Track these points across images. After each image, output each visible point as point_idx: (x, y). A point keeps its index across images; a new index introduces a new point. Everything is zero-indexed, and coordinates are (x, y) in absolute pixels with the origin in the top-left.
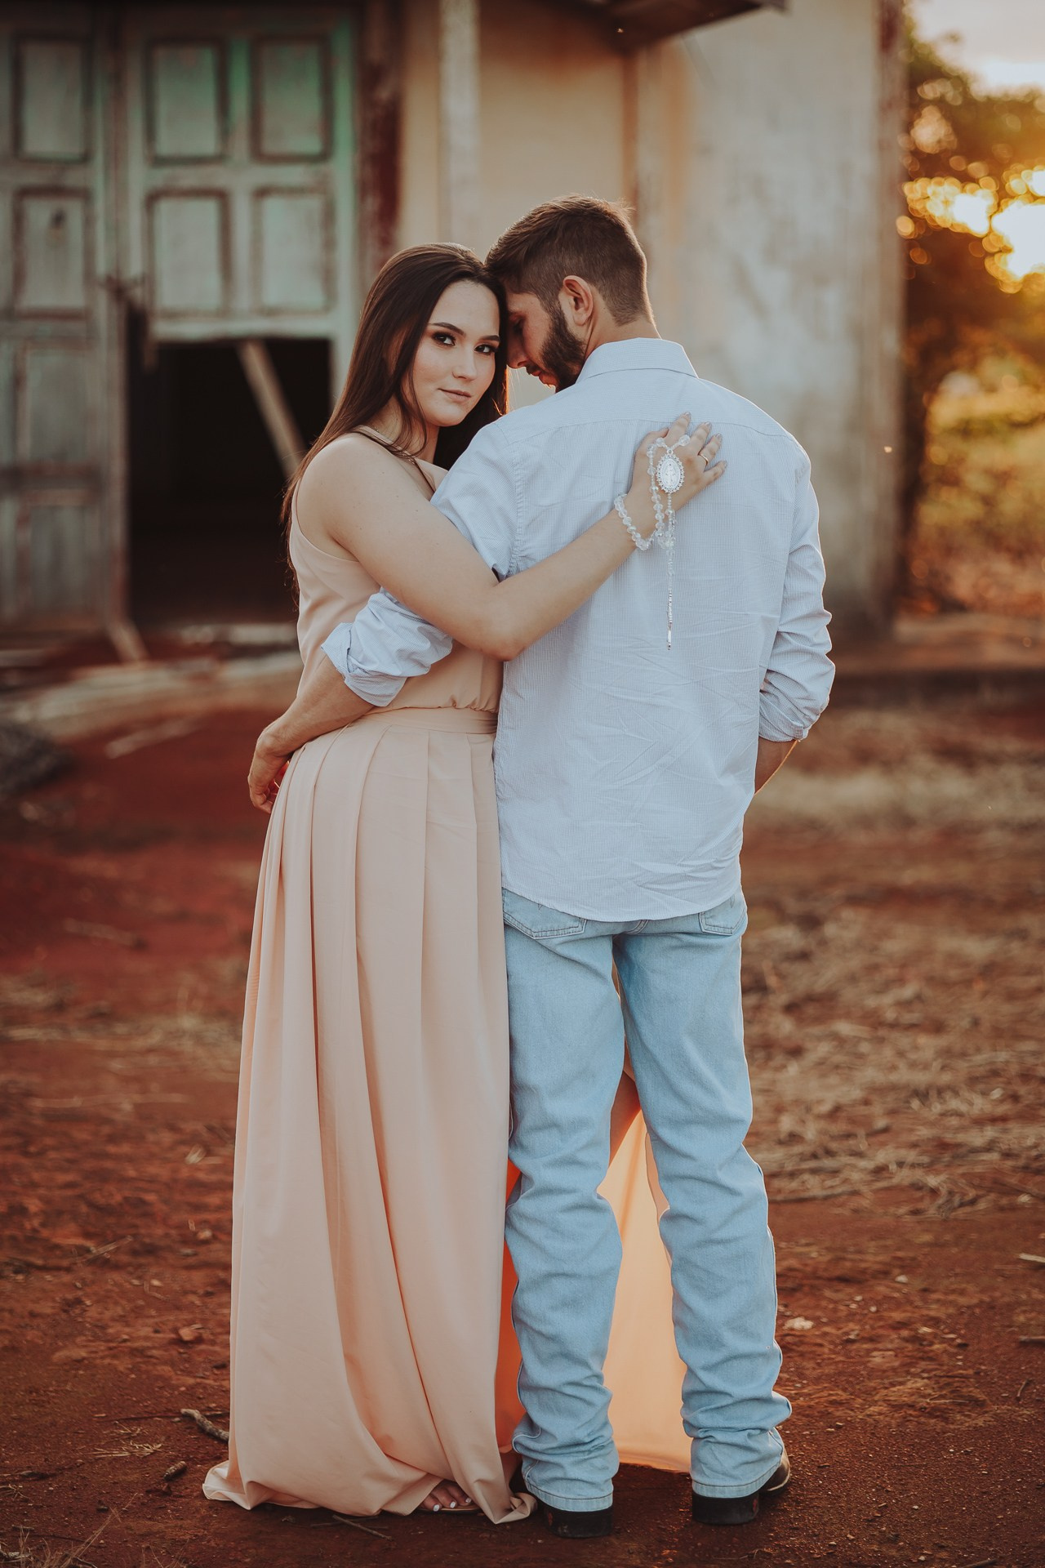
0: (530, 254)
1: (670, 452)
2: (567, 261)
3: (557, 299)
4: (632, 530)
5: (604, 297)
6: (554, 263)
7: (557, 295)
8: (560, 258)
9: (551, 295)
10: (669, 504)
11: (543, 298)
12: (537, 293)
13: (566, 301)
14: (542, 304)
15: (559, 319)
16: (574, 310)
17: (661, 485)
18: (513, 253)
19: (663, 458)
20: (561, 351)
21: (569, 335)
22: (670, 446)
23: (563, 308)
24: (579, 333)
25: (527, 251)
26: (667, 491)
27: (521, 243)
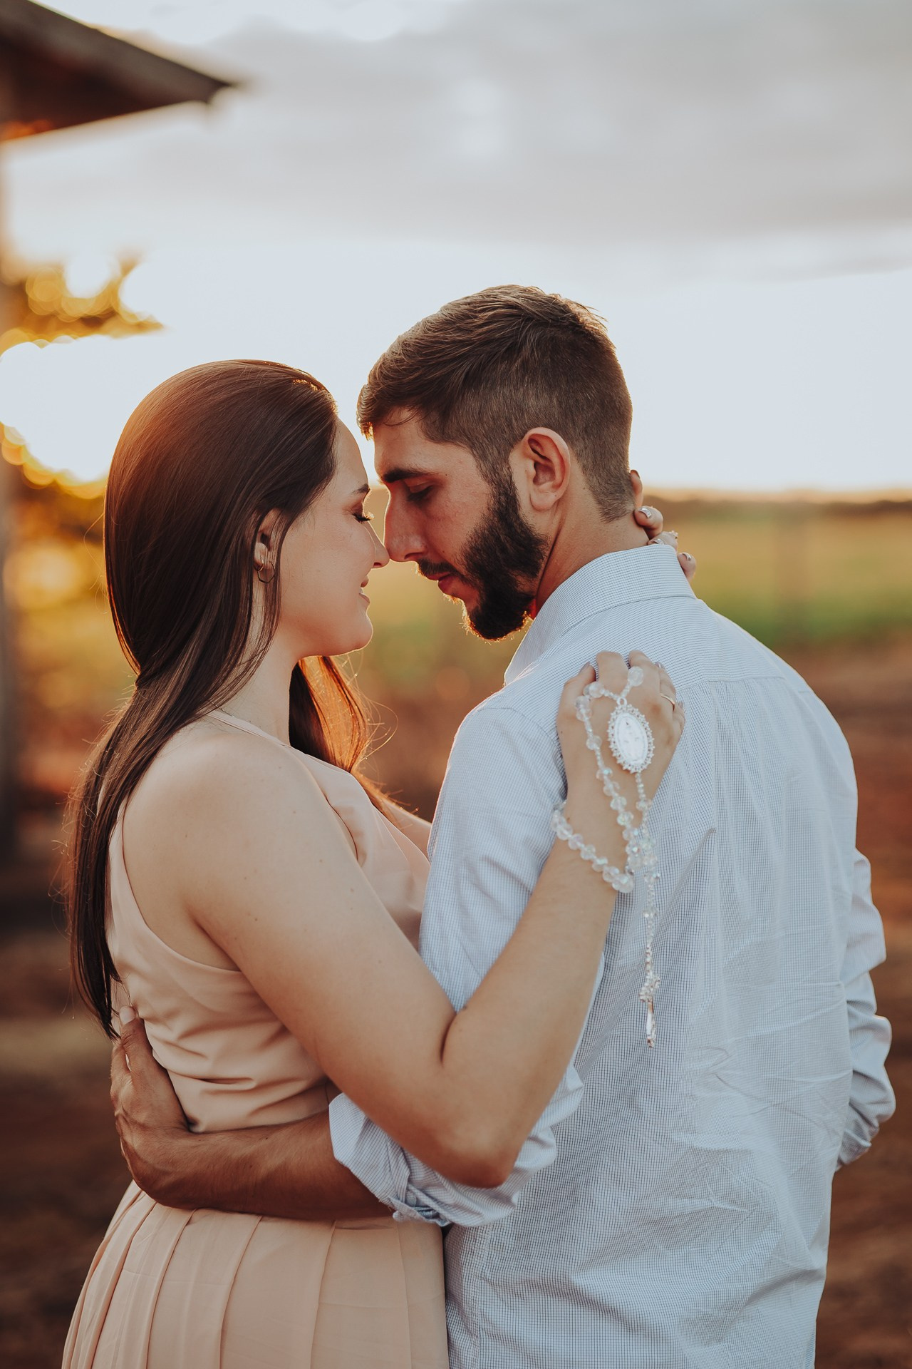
0: (473, 380)
1: (622, 702)
2: (532, 401)
3: (506, 461)
4: (601, 866)
5: (585, 468)
6: (508, 401)
7: (507, 453)
8: (520, 394)
9: (496, 452)
10: (642, 791)
11: (482, 457)
12: (472, 447)
13: (520, 467)
14: (479, 466)
15: (506, 494)
16: (531, 482)
17: (620, 761)
18: (437, 374)
19: (613, 714)
20: (504, 550)
21: (521, 524)
22: (619, 692)
23: (515, 478)
24: (541, 525)
25: (467, 374)
26: (633, 771)
27: (454, 359)
